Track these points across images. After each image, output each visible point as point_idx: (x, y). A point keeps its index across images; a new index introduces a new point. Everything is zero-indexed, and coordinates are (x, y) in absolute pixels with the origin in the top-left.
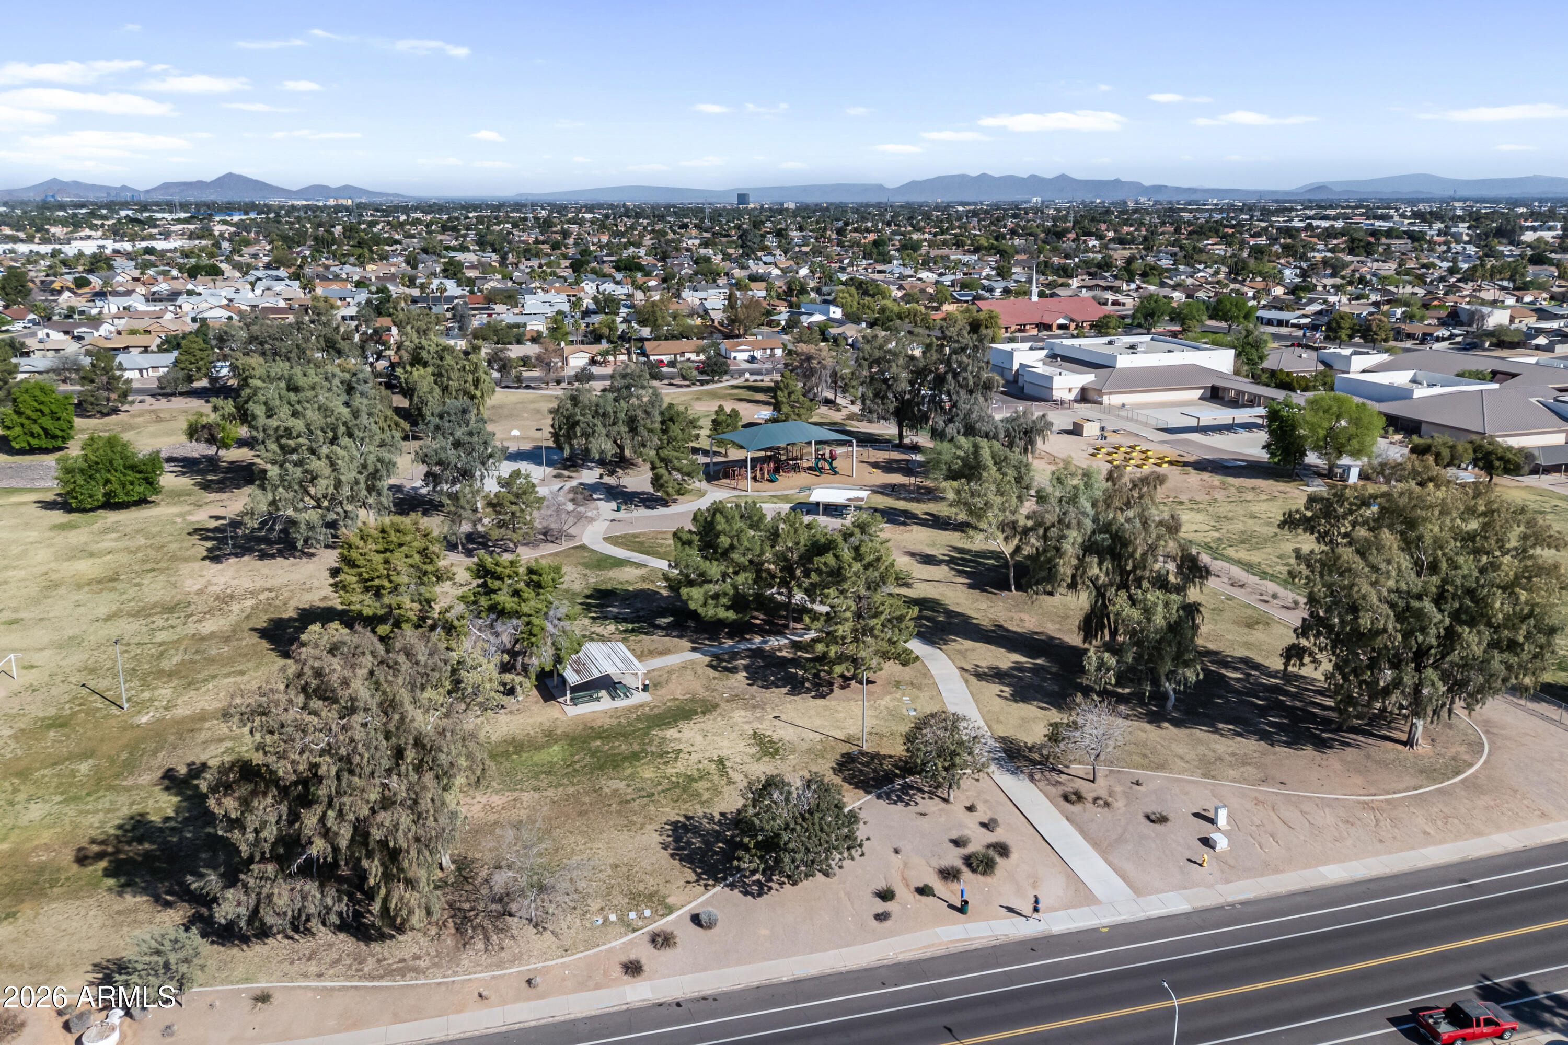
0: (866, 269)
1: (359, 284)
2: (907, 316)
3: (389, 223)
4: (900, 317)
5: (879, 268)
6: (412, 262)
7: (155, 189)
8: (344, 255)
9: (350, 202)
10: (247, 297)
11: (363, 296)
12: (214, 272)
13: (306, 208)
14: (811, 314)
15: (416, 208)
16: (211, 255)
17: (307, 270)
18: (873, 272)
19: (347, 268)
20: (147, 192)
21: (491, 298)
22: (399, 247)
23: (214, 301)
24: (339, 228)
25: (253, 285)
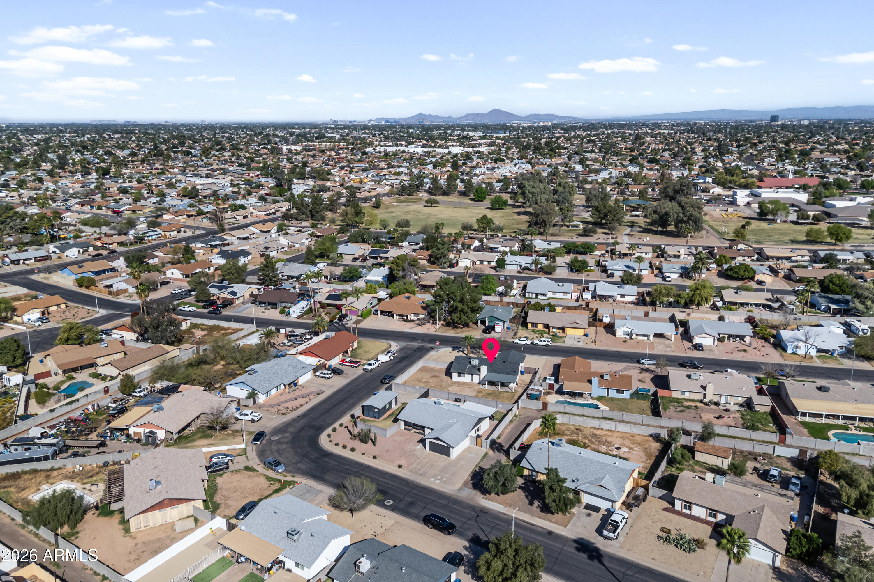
1: (549, 166)
3: (565, 138)
6: (569, 158)
7: (462, 117)
8: (545, 154)
9: (550, 124)
10: (515, 169)
11: (550, 170)
12: (503, 161)
13: (530, 128)
15: (580, 128)
16: (499, 154)
17: (533, 161)
19: (546, 160)
20: (459, 118)
21: (590, 172)
22: (567, 150)
23: (505, 170)
24: (544, 140)
25: (515, 165)
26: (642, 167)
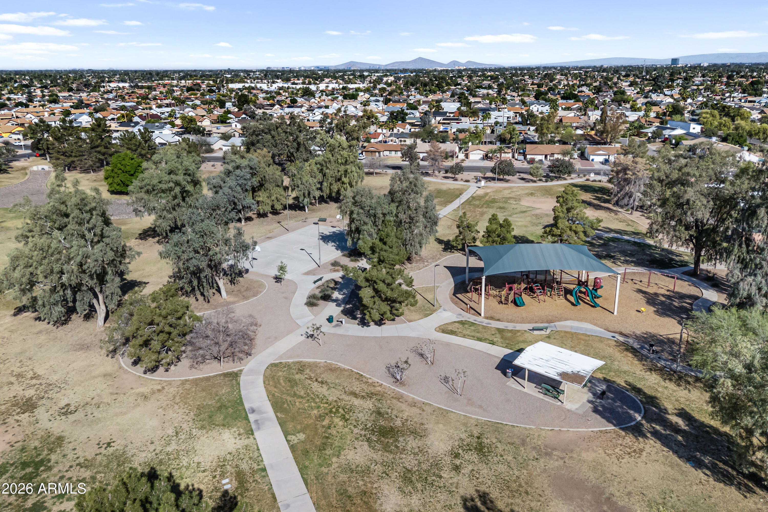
0: (740, 100)
2: (756, 134)
4: (750, 135)
5: (750, 99)
14: (673, 129)
18: (745, 102)
26: (554, 106)
